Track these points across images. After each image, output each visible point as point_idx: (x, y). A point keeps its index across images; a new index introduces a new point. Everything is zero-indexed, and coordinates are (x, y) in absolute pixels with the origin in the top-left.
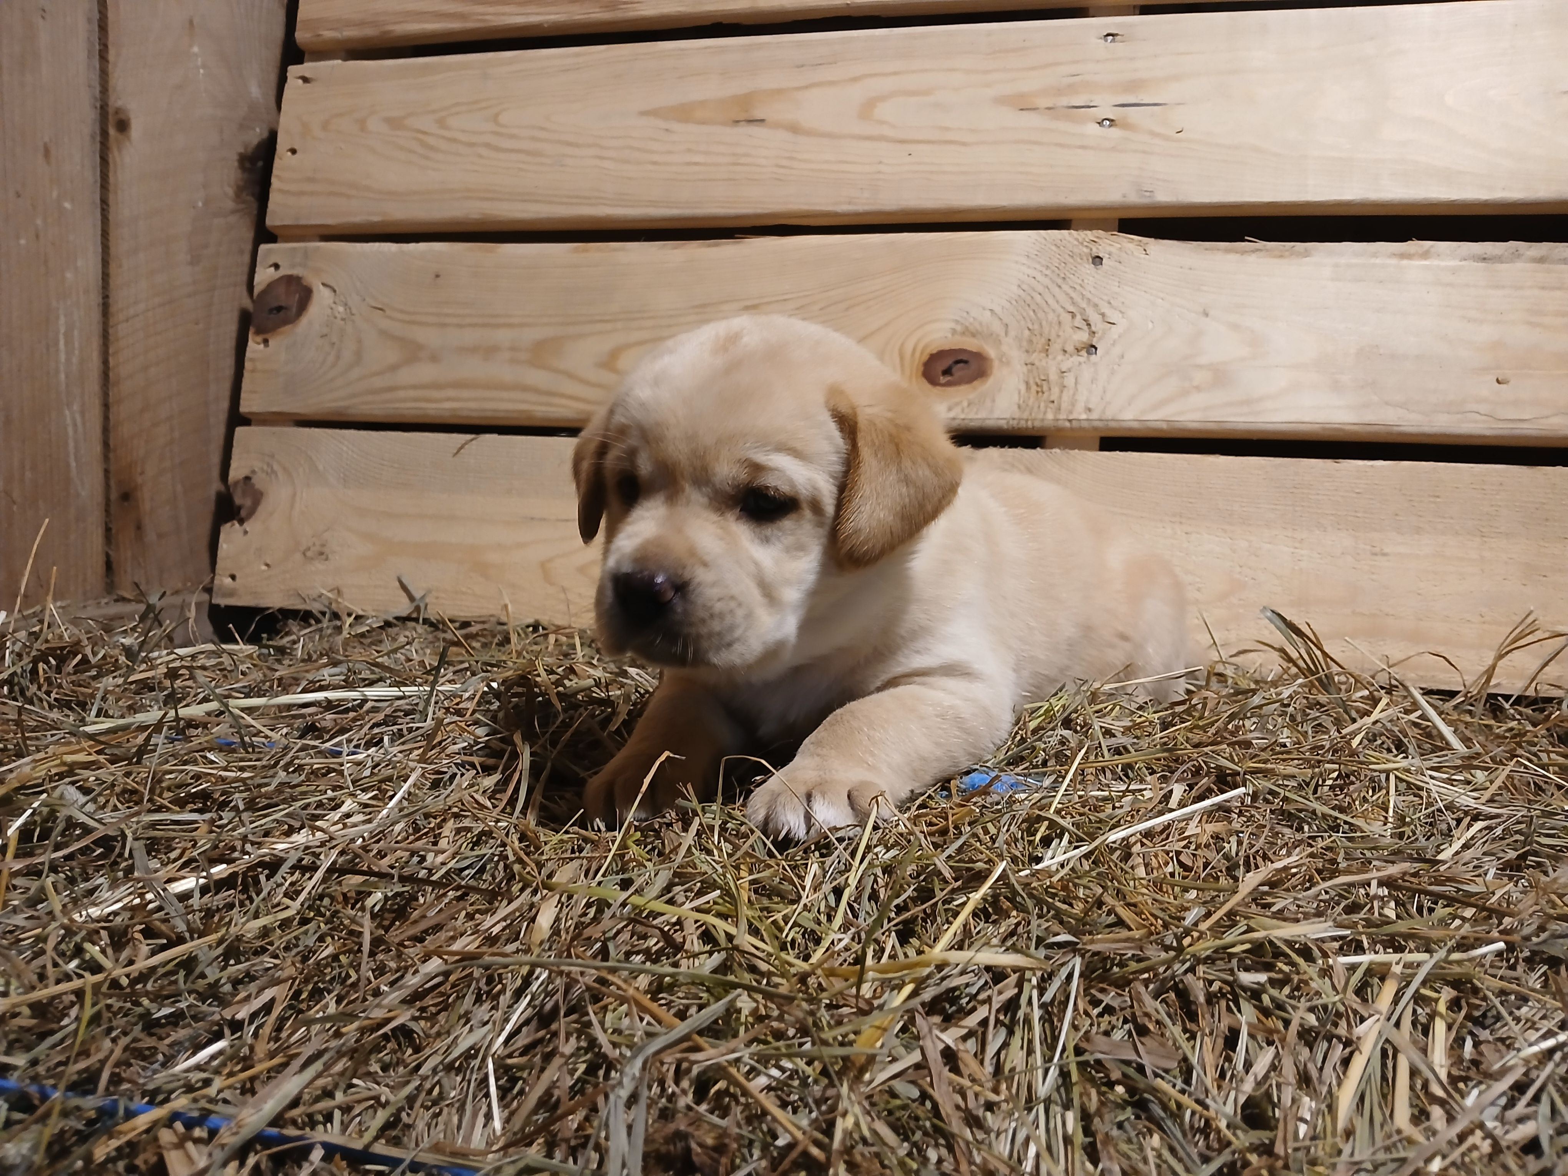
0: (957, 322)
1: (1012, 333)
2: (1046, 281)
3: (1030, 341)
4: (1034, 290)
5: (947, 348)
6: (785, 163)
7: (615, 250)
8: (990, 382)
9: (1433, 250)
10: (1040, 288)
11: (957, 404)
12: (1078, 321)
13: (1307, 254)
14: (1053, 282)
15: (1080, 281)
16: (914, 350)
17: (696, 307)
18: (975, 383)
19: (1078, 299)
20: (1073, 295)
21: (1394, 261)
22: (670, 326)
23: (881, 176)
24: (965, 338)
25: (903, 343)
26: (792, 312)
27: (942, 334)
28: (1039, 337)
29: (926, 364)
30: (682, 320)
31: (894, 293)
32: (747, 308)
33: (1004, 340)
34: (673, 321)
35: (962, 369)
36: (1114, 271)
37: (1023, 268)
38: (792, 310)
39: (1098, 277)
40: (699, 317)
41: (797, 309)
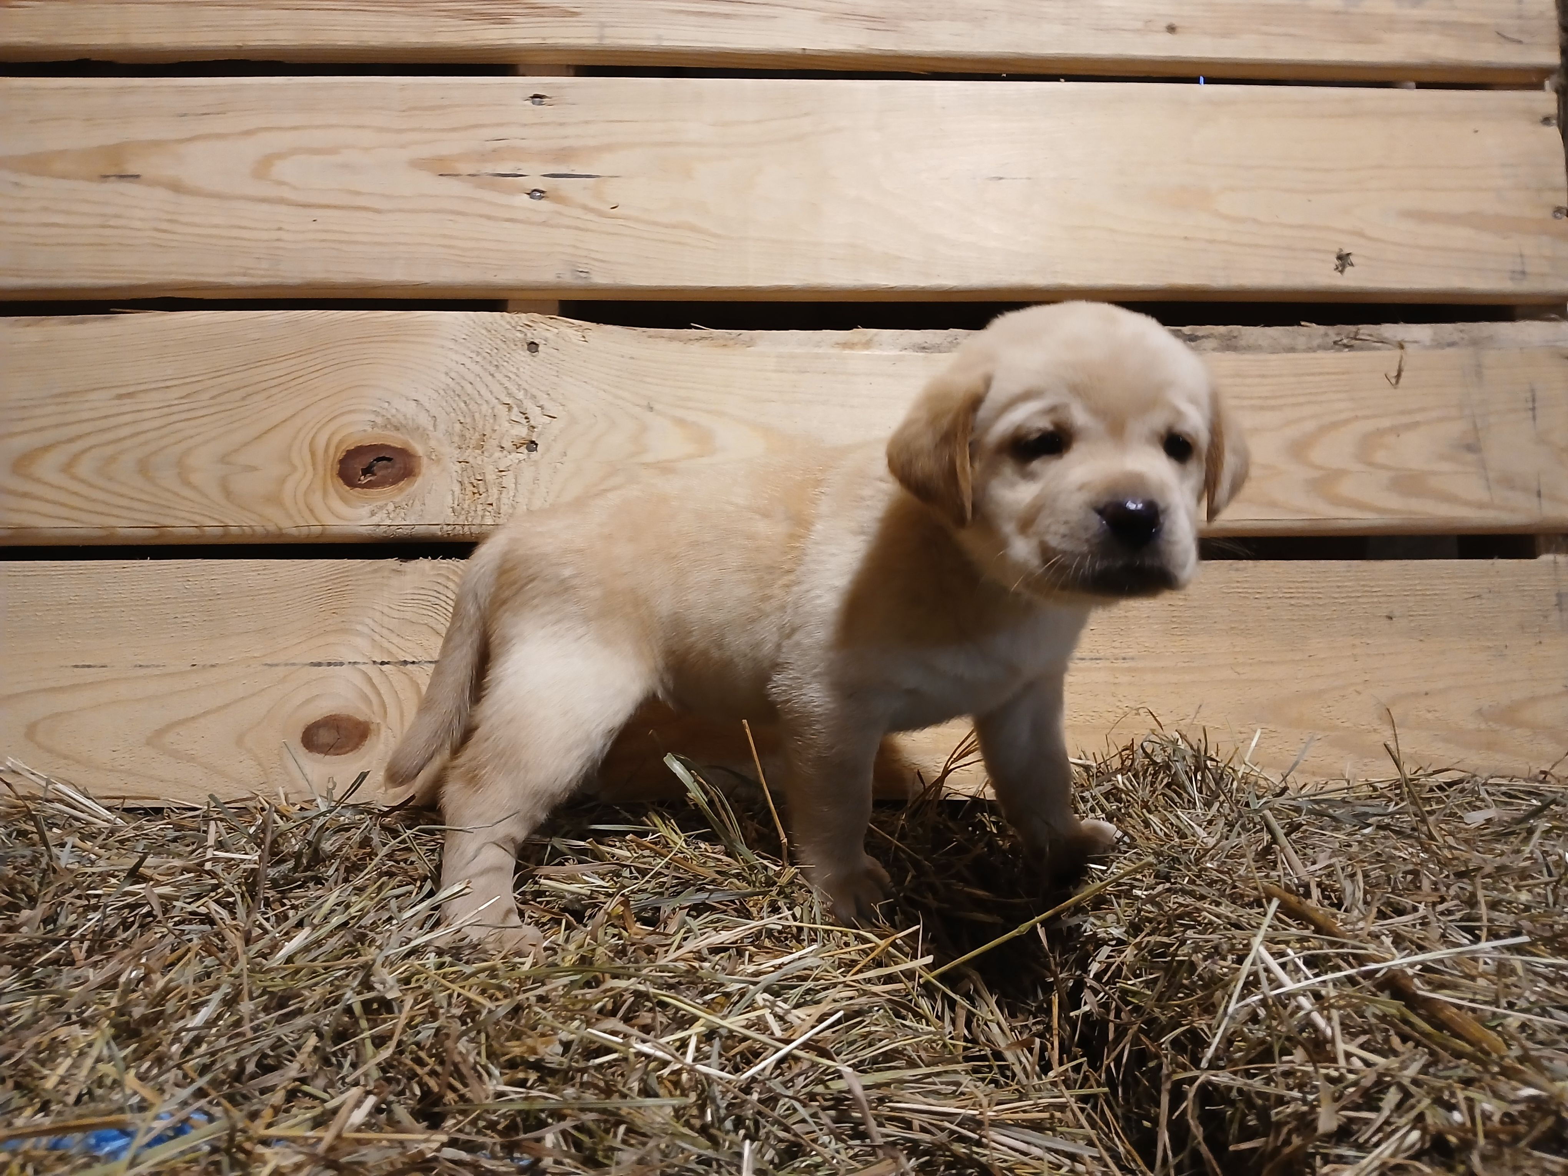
0: (376, 413)
1: (442, 427)
2: (477, 369)
3: (463, 436)
4: (464, 378)
5: (367, 443)
6: (165, 226)
8: (419, 481)
9: (876, 339)
10: (471, 377)
11: (381, 508)
12: (515, 415)
13: (752, 343)
14: (485, 370)
15: (514, 370)
16: (328, 445)
17: (60, 395)
18: (401, 484)
19: (513, 389)
20: (508, 384)
21: (836, 351)
22: (23, 419)
23: (281, 244)
24: (386, 432)
25: (313, 438)
26: (176, 402)
27: (360, 428)
28: (472, 431)
29: (341, 462)
30: (38, 412)
31: (301, 380)
32: (120, 397)
33: (432, 434)
34: (26, 413)
35: (386, 467)
36: (552, 359)
37: (451, 354)
38: (177, 399)
39: (535, 365)
40: (60, 408)
41: (183, 397)
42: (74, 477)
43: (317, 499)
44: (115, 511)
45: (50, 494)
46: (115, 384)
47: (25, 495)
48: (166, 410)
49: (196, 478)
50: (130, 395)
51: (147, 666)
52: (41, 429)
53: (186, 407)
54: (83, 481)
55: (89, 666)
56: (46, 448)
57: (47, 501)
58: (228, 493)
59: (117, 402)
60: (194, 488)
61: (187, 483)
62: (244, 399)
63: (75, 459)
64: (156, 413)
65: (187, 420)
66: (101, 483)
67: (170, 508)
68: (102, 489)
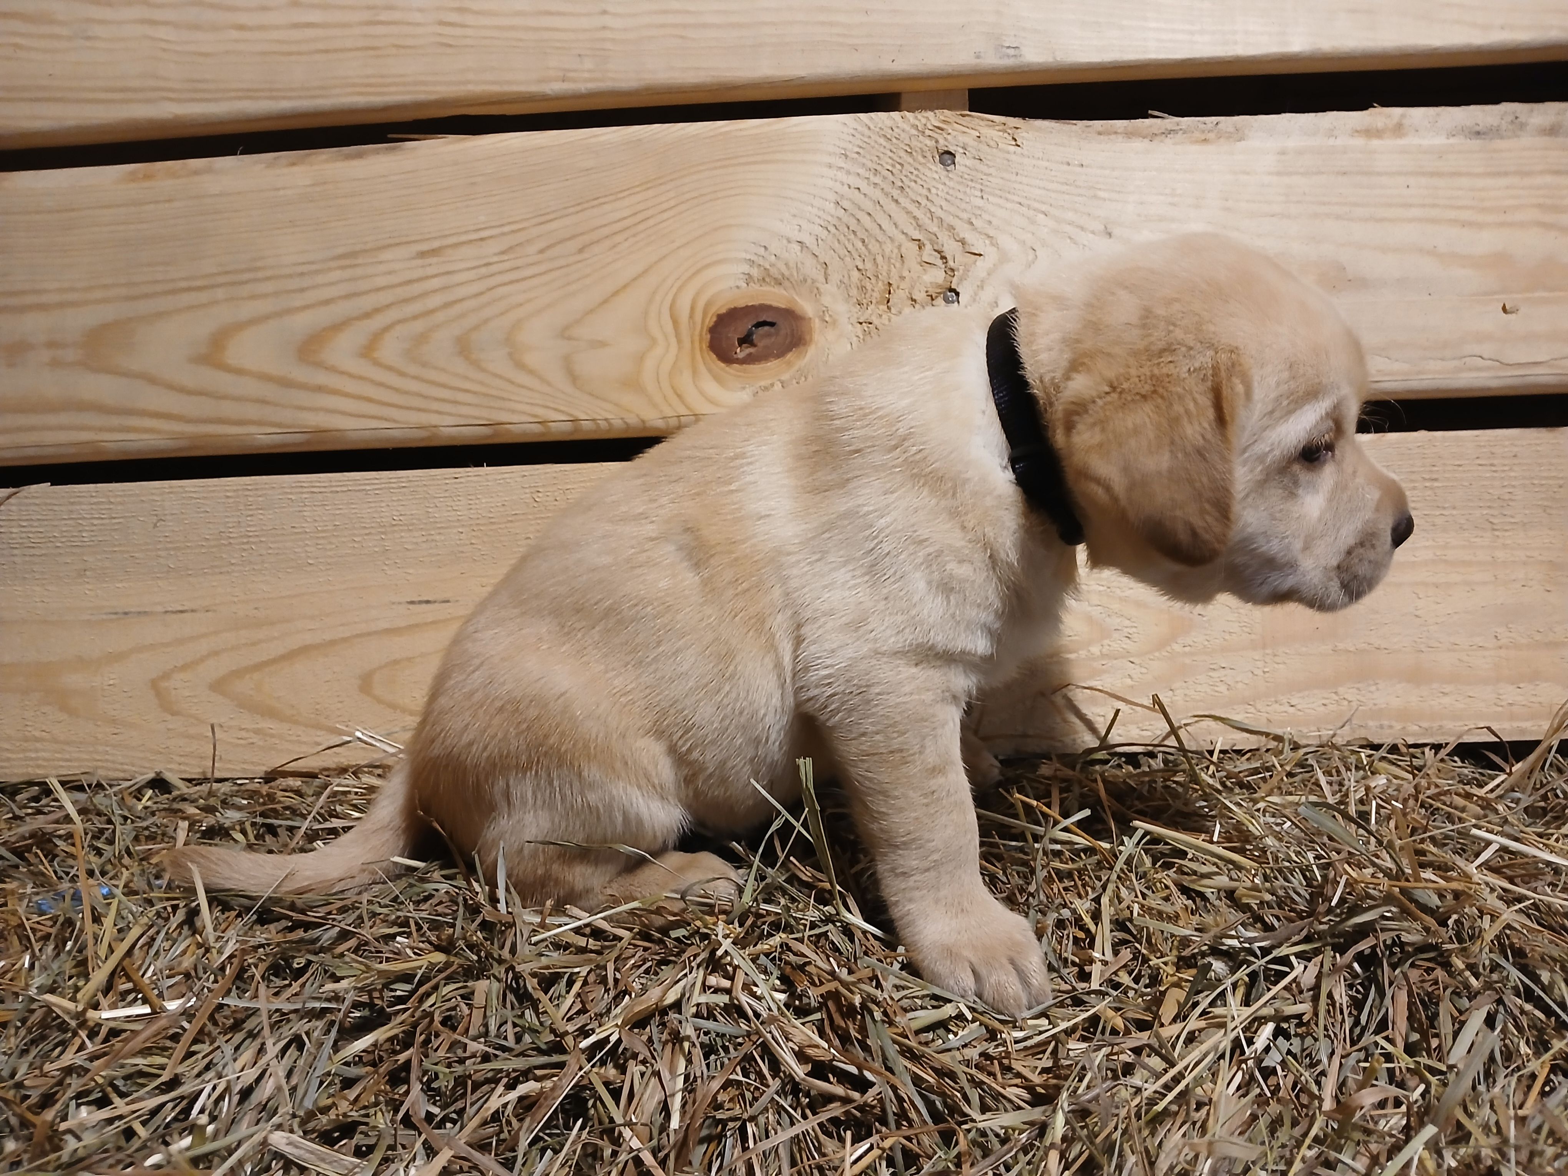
0: (752, 263)
1: (835, 277)
2: (877, 194)
3: (863, 287)
4: (860, 208)
5: (741, 304)
6: (454, 17)
7: (196, 173)
8: (811, 351)
9: (1406, 122)
10: (868, 205)
12: (928, 254)
13: (1239, 135)
14: (887, 194)
15: (925, 192)
16: (692, 309)
17: (343, 256)
18: (789, 356)
19: (925, 220)
20: (917, 213)
21: (1359, 142)
22: (303, 290)
23: (608, 34)
24: (766, 288)
25: (674, 300)
26: (495, 259)
27: (732, 283)
28: (873, 280)
29: (713, 330)
30: (320, 279)
31: (651, 222)
32: (422, 254)
33: (823, 287)
34: (306, 282)
35: (769, 335)
36: (974, 173)
37: (841, 176)
38: (495, 254)
39: (951, 184)
40: (348, 274)
41: (503, 253)
42: (377, 363)
43: (685, 381)
44: (435, 406)
45: (350, 386)
46: (413, 238)
47: (320, 389)
48: (484, 271)
49: (531, 359)
50: (434, 252)
52: (328, 302)
53: (507, 265)
54: (390, 368)
55: (428, 602)
56: (337, 327)
57: (347, 395)
58: (574, 378)
59: (419, 262)
60: (531, 372)
61: (520, 365)
62: (581, 251)
63: (376, 338)
64: (471, 275)
65: (511, 282)
66: (413, 369)
67: (503, 399)
68: (415, 378)
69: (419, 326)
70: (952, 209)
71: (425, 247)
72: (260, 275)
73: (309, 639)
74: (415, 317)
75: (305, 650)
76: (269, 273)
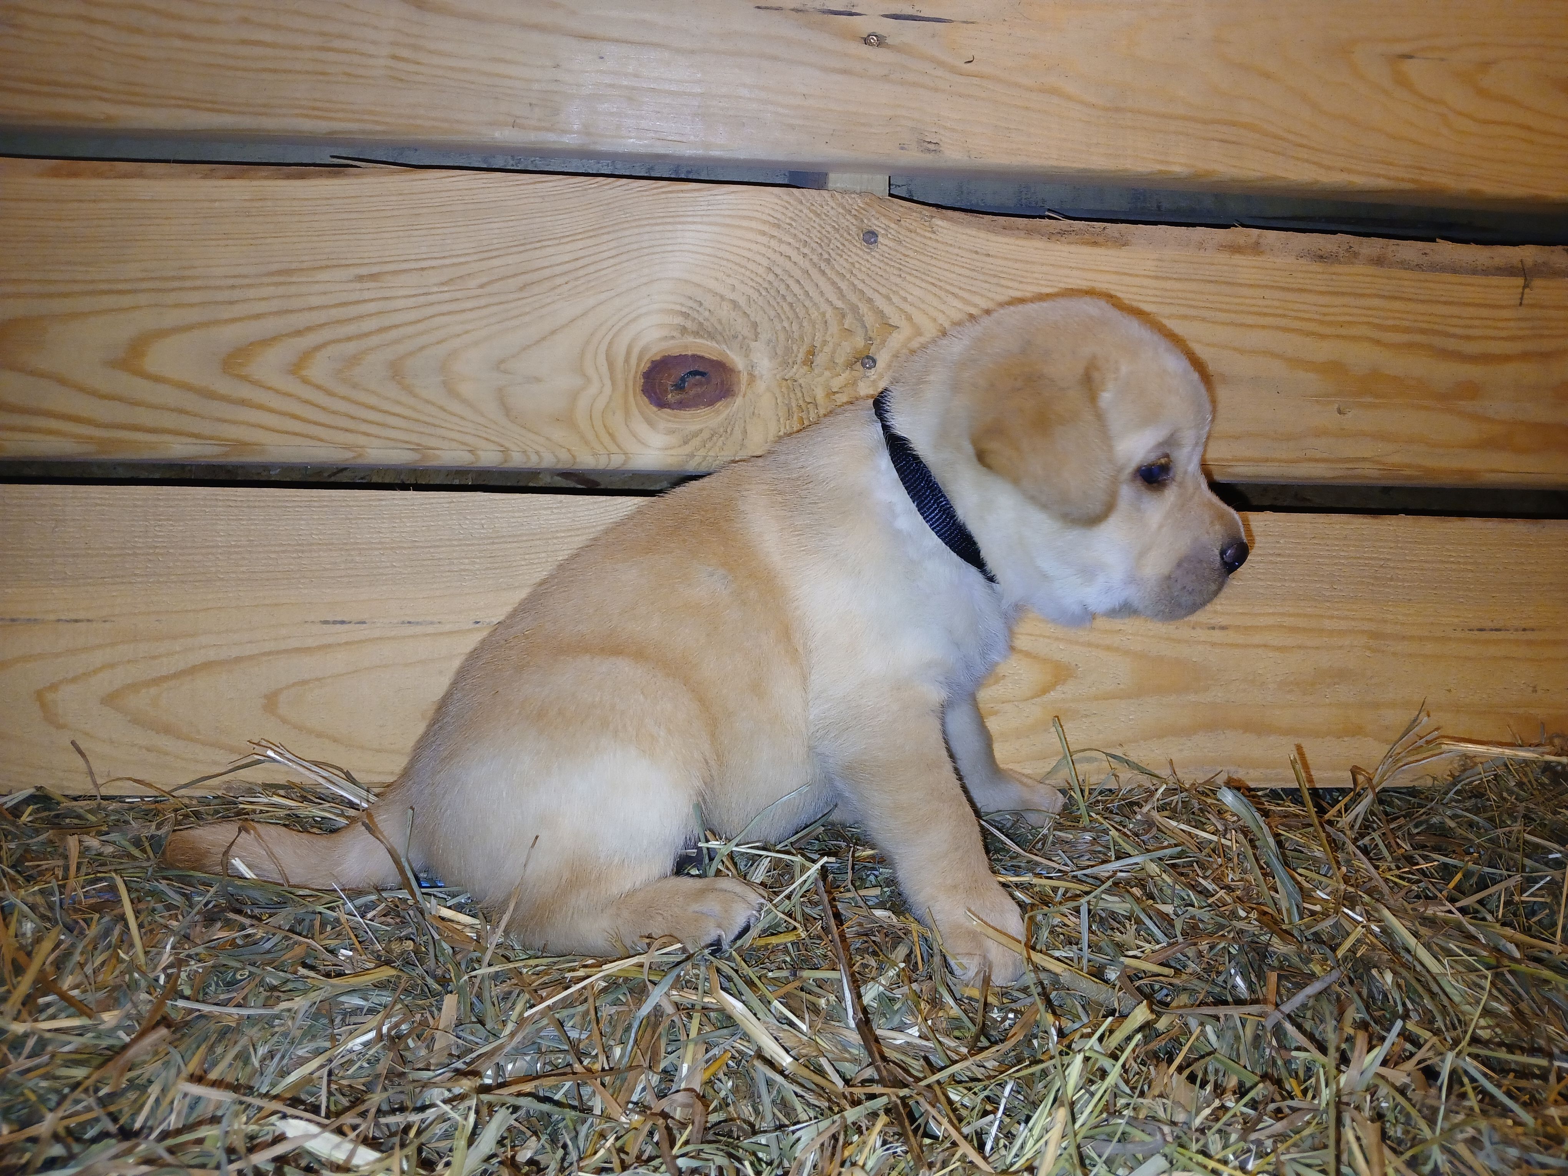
0: (686, 315)
1: (764, 336)
2: (805, 264)
3: (788, 349)
4: (789, 275)
5: (675, 352)
7: (126, 176)
8: (738, 402)
9: (1262, 242)
10: (798, 274)
11: (694, 435)
12: (850, 322)
13: (1124, 241)
14: (814, 265)
15: (848, 266)
16: (628, 353)
18: (718, 405)
19: (848, 292)
20: (841, 284)
22: (231, 303)
23: (556, 87)
24: (700, 340)
25: (610, 343)
26: (436, 289)
27: (667, 333)
28: (799, 342)
29: (647, 375)
30: (252, 293)
31: (592, 268)
32: (360, 278)
33: (753, 344)
34: (236, 294)
35: (700, 384)
36: (894, 253)
37: (774, 243)
38: (436, 285)
39: (874, 261)
40: (281, 290)
41: (443, 284)
42: (305, 381)
43: (617, 421)
44: (364, 427)
45: (275, 402)
46: (353, 262)
47: (243, 403)
48: (422, 300)
49: (466, 389)
50: (373, 277)
51: (418, 623)
52: (258, 316)
53: (447, 296)
54: (318, 387)
55: (343, 622)
56: (266, 342)
57: (270, 410)
58: (507, 410)
59: (358, 286)
60: (464, 401)
61: (453, 393)
62: (522, 288)
63: (306, 356)
64: (411, 302)
65: (449, 313)
66: (342, 390)
67: (435, 426)
68: (344, 398)
69: (351, 348)
70: (874, 285)
71: (364, 271)
72: (188, 284)
73: (212, 655)
74: (349, 339)
75: (207, 665)
76: (198, 283)
